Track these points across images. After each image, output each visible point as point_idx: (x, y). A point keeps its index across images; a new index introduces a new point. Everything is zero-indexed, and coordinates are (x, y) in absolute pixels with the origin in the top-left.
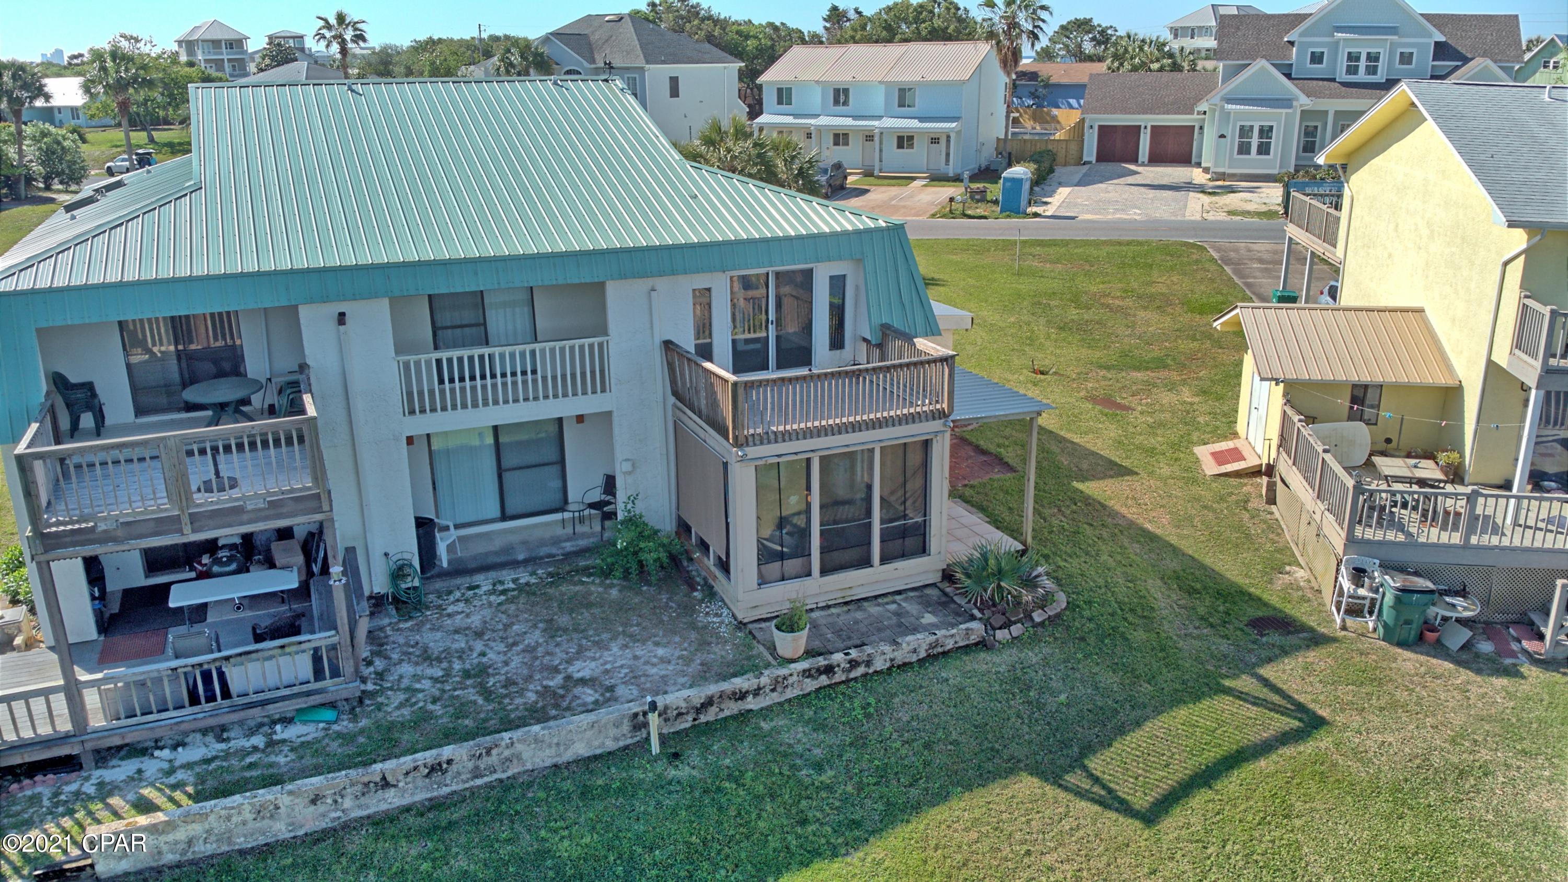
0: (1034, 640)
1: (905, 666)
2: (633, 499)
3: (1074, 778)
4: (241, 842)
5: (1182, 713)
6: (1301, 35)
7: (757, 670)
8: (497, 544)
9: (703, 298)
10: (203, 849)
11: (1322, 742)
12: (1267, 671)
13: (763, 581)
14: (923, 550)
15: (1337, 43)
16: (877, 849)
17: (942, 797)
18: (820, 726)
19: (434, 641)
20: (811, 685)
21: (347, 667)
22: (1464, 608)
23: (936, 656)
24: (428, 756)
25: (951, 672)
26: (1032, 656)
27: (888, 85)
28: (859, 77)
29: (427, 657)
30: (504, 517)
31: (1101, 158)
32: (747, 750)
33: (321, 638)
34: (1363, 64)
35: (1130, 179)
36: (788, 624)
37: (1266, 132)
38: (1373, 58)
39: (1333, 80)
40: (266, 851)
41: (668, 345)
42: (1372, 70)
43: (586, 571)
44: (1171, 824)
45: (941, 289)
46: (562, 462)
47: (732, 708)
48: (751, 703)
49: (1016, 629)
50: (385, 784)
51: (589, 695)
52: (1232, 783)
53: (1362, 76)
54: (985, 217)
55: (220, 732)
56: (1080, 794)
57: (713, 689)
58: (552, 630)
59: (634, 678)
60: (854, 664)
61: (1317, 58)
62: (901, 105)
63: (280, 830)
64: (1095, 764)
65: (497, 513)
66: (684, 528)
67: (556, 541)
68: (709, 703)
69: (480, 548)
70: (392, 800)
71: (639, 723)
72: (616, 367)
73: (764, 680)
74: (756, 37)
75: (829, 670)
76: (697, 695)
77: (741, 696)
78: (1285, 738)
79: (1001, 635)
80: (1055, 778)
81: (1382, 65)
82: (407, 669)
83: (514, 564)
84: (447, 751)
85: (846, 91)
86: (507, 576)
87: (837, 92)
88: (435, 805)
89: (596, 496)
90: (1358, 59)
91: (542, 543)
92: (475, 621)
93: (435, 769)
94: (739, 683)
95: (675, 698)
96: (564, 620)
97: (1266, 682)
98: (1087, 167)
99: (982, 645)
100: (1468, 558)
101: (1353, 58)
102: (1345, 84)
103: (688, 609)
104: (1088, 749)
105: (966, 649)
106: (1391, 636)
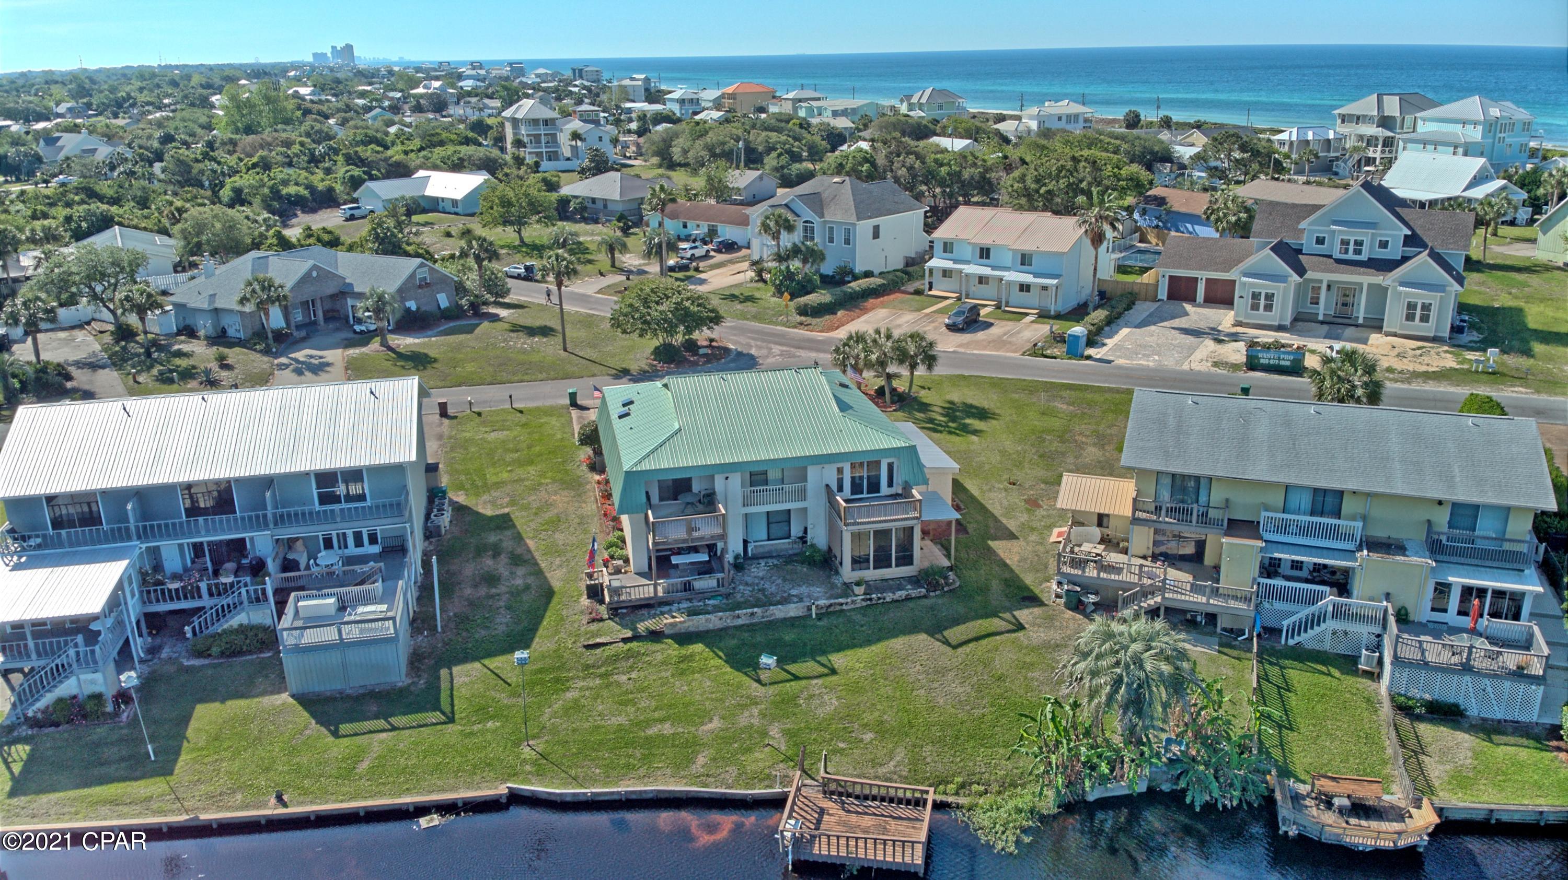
0: (942, 596)
1: (897, 601)
2: (812, 538)
3: (938, 636)
4: (701, 629)
5: (980, 621)
6: (1310, 224)
7: (847, 596)
8: (767, 549)
9: (840, 471)
10: (692, 629)
11: (1020, 634)
12: (1016, 613)
13: (853, 570)
14: (911, 563)
15: (1334, 231)
16: (873, 648)
17: (896, 636)
18: (864, 615)
19: (748, 579)
20: (864, 604)
21: (726, 584)
22: (1092, 598)
23: (908, 599)
24: (749, 611)
25: (911, 604)
26: (940, 601)
27: (1015, 251)
28: (997, 242)
29: (747, 584)
30: (769, 539)
31: (1171, 296)
32: (841, 620)
33: (720, 575)
34: (1351, 247)
35: (1177, 323)
36: (858, 584)
37: (1270, 297)
38: (1359, 243)
39: (1330, 257)
40: (708, 632)
41: (827, 486)
42: (1358, 252)
43: (796, 561)
44: (960, 650)
45: (994, 422)
46: (789, 522)
47: (838, 608)
48: (844, 607)
49: (938, 593)
50: (738, 617)
51: (795, 599)
52: (984, 642)
53: (1351, 256)
54: (1055, 358)
55: (690, 600)
56: (938, 640)
57: (832, 601)
58: (785, 580)
59: (809, 596)
60: (879, 599)
61: (1320, 241)
62: (1023, 264)
63: (711, 626)
64: (946, 633)
65: (765, 537)
66: (830, 549)
67: (787, 550)
68: (831, 605)
69: (761, 550)
70: (740, 622)
71: (809, 609)
72: (810, 493)
73: (849, 600)
74: (949, 164)
75: (871, 599)
76: (827, 602)
77: (842, 604)
78: (1009, 631)
79: (932, 594)
80: (932, 635)
81: (1365, 249)
82: (741, 587)
83: (772, 557)
84: (755, 610)
85: (988, 250)
86: (771, 562)
87: (982, 249)
88: (752, 624)
89: (800, 534)
90: (1348, 244)
91: (782, 550)
92: (761, 574)
93: (752, 614)
94: (841, 600)
95: (822, 602)
96: (788, 577)
97: (1014, 616)
98: (1158, 304)
99: (925, 597)
100: (1099, 582)
101: (1345, 243)
102: (1339, 261)
103: (829, 577)
104: (946, 628)
105: (919, 598)
106: (1068, 606)
